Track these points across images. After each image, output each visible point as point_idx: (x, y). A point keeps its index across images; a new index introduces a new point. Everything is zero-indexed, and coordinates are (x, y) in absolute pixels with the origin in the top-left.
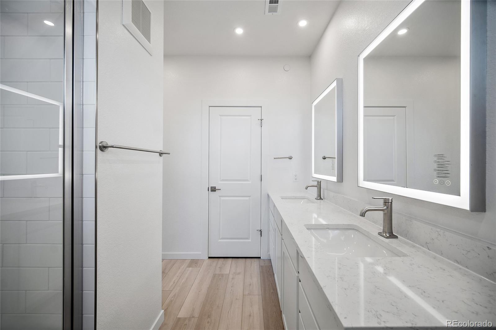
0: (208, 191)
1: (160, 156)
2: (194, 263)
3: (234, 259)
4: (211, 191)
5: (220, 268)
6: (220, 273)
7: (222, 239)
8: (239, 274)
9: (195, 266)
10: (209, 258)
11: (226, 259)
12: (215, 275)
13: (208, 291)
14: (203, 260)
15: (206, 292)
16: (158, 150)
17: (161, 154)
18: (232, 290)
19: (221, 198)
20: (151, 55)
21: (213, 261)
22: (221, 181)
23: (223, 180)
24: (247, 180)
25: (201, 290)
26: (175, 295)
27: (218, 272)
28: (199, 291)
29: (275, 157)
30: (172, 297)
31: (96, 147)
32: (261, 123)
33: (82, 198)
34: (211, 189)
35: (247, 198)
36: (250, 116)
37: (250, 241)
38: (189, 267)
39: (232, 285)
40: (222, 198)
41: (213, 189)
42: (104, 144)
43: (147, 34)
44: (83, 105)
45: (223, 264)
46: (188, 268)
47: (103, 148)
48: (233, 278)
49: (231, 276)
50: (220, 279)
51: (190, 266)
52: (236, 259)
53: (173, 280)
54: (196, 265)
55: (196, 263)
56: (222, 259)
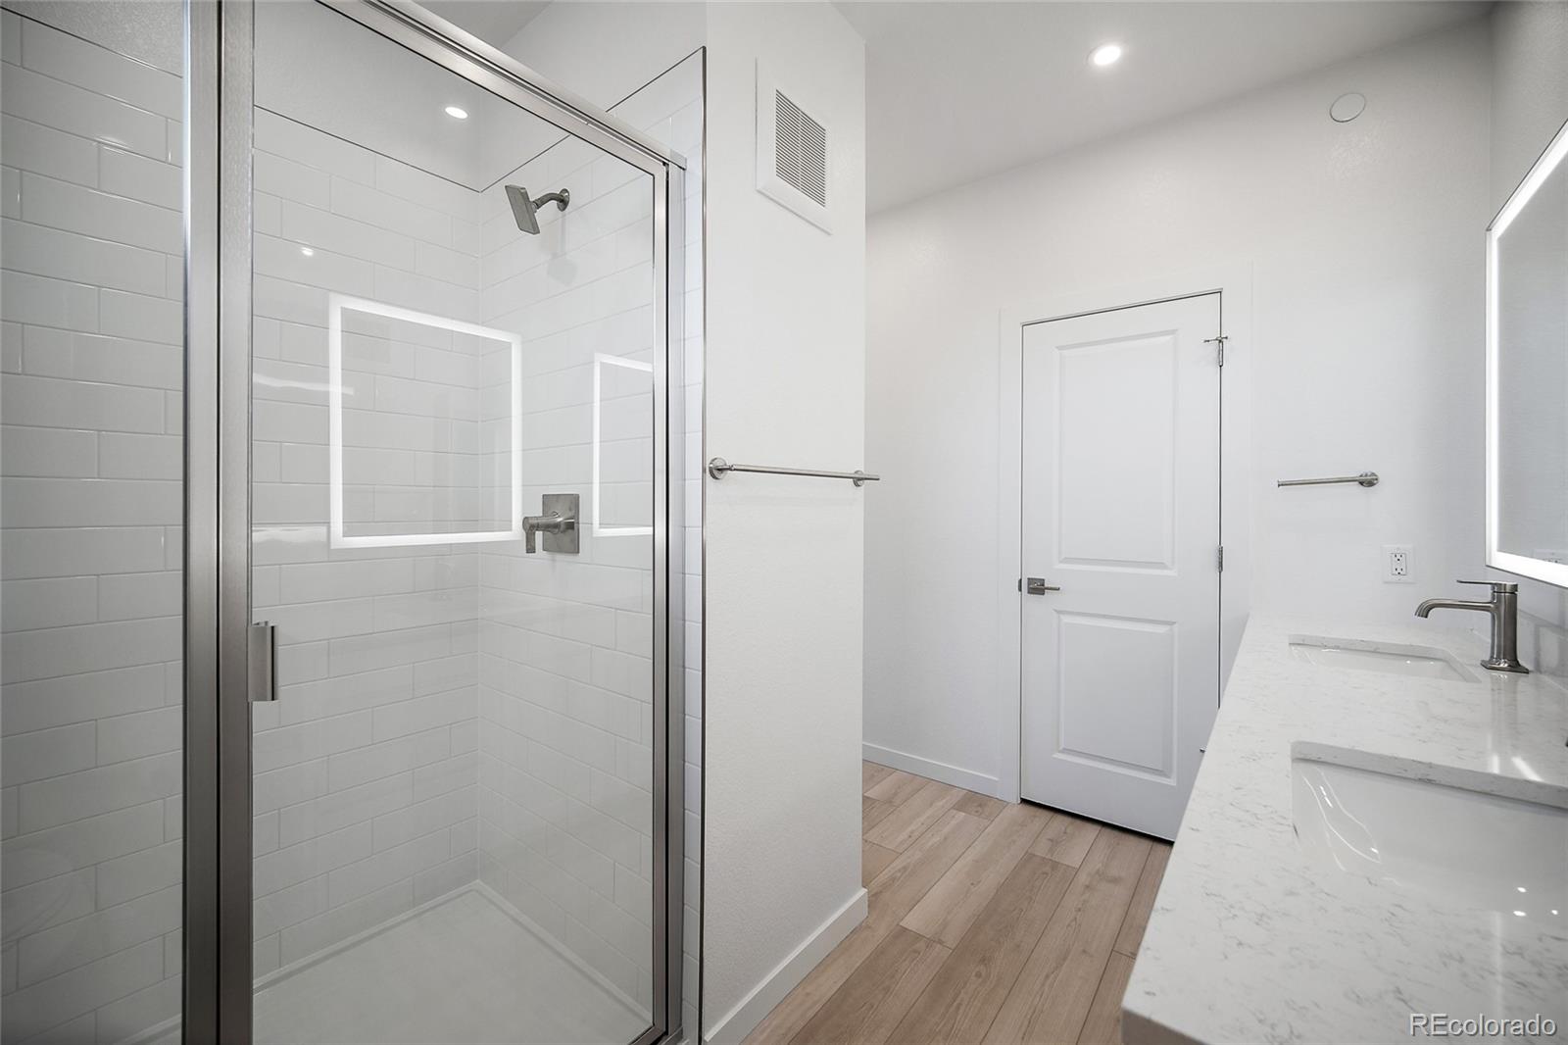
0: (1020, 590)
1: (857, 485)
2: (975, 802)
3: (1107, 831)
4: (1029, 592)
5: (1051, 840)
6: (1048, 857)
7: (1066, 751)
8: (1115, 881)
9: (977, 812)
10: (1024, 801)
11: (1078, 822)
12: (1029, 857)
13: (997, 891)
14: (1004, 804)
15: (992, 894)
16: (851, 471)
17: (857, 480)
18: (1076, 918)
19: (1062, 616)
20: (829, 234)
21: (1035, 816)
22: (1061, 562)
23: (1067, 560)
24: (1161, 565)
25: (979, 882)
26: (905, 868)
27: (1041, 850)
28: (972, 884)
29: (1282, 480)
30: (899, 871)
31: (704, 471)
32: (1221, 351)
33: (684, 574)
34: (1029, 584)
35: (1162, 629)
36: (1173, 332)
37: (1172, 782)
38: (959, 809)
39: (1080, 906)
40: (1066, 619)
41: (1037, 588)
42: (719, 464)
43: (815, 188)
44: (684, 386)
45: (1065, 833)
46: (955, 812)
47: (717, 471)
48: (1087, 887)
49: (1083, 878)
50: (1043, 873)
51: (960, 806)
52: (1116, 833)
53: (910, 829)
54: (979, 809)
55: (980, 805)
56: (1068, 820)
